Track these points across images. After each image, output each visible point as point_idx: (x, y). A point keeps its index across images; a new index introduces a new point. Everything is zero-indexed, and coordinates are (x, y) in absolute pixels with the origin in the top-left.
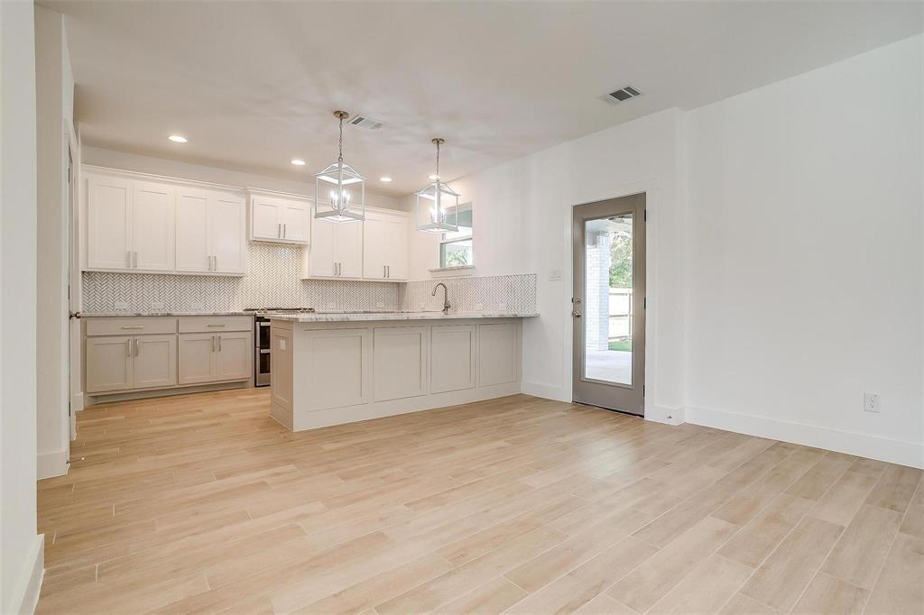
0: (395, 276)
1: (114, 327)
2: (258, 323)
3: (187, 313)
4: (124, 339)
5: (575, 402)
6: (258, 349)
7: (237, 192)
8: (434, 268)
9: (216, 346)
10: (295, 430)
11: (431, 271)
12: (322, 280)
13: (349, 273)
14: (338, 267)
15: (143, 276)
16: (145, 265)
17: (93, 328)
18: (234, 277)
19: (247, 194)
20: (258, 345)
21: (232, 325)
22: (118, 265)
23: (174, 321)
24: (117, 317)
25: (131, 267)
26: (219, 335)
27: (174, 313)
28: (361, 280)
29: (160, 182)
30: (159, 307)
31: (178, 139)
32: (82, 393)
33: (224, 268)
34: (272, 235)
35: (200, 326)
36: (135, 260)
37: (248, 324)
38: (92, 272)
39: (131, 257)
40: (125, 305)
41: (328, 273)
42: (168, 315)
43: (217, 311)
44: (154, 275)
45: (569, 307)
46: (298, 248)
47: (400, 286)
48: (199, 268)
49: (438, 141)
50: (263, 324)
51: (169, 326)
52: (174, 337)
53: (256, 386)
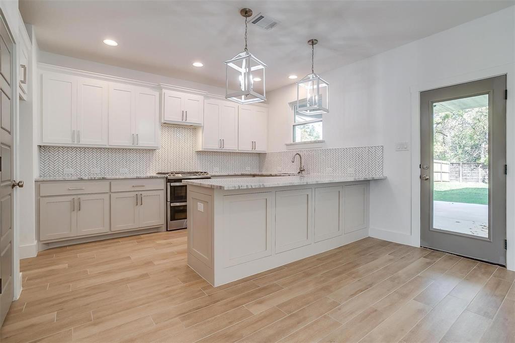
0: (259, 149)
1: (62, 189)
2: (169, 184)
3: (117, 177)
4: (70, 198)
5: (423, 248)
6: (169, 203)
7: (153, 87)
8: (288, 143)
9: (139, 200)
10: (216, 285)
11: (287, 145)
12: (210, 152)
13: (230, 146)
14: (222, 142)
15: (85, 149)
16: (86, 141)
17: (46, 190)
18: (150, 150)
19: (160, 88)
20: (169, 200)
21: (150, 185)
22: (66, 140)
23: (107, 183)
24: (65, 180)
25: (76, 143)
26: (140, 193)
27: (108, 177)
28: (237, 151)
29: (97, 78)
30: (96, 172)
31: (110, 42)
32: (36, 241)
33: (143, 143)
34: (177, 119)
35: (127, 186)
36: (78, 136)
37: (161, 184)
38: (47, 146)
39: (75, 134)
40: (71, 171)
41: (215, 147)
42: (104, 179)
43: (138, 175)
44: (93, 148)
45: (418, 172)
46: (194, 128)
47: (261, 156)
48: (125, 143)
49: (313, 42)
50: (172, 184)
51: (104, 187)
52: (108, 195)
53: (167, 230)
